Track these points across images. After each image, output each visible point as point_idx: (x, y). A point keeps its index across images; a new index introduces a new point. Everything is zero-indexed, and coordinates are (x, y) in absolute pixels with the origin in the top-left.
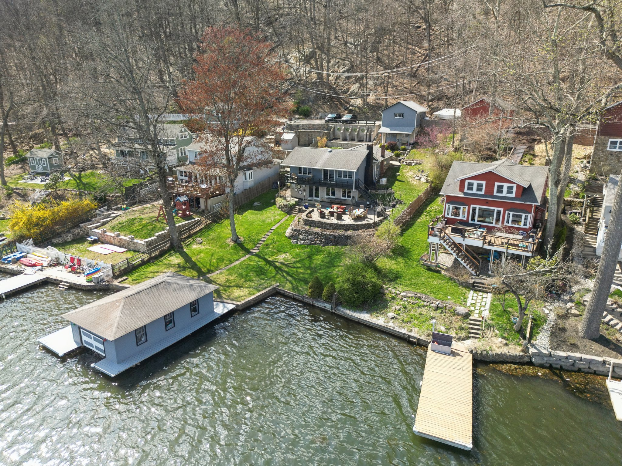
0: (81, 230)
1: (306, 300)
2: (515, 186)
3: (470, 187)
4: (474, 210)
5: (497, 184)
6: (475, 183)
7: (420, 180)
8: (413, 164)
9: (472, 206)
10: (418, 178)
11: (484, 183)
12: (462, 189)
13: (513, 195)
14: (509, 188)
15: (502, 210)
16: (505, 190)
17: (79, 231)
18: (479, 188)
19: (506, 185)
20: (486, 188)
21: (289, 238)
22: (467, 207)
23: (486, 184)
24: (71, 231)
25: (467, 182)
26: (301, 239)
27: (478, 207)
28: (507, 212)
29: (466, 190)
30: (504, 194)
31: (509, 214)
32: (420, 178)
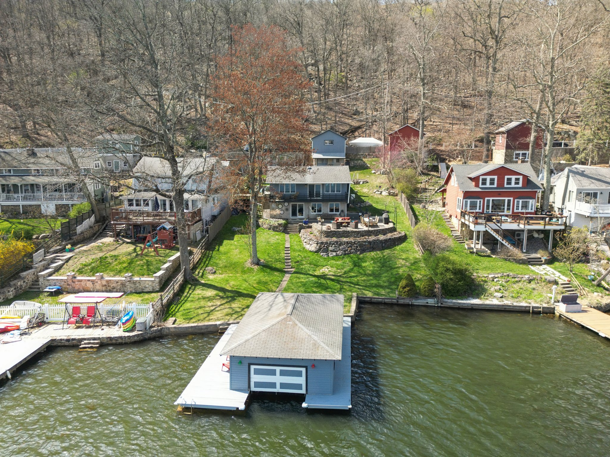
0: (24, 282)
1: (401, 302)
2: (521, 177)
3: (484, 182)
4: (488, 201)
5: (506, 177)
6: (488, 178)
7: (381, 194)
8: (361, 183)
9: (486, 199)
10: (379, 193)
11: (496, 177)
12: (477, 185)
13: (520, 185)
14: (517, 179)
15: (512, 199)
16: (513, 181)
17: (22, 283)
18: (492, 182)
19: (513, 178)
20: (498, 181)
21: (316, 252)
22: (482, 200)
23: (498, 178)
24: (12, 283)
25: (481, 177)
26: (331, 251)
27: (491, 199)
28: (516, 200)
29: (480, 186)
30: (513, 185)
31: (518, 202)
32: (381, 192)
